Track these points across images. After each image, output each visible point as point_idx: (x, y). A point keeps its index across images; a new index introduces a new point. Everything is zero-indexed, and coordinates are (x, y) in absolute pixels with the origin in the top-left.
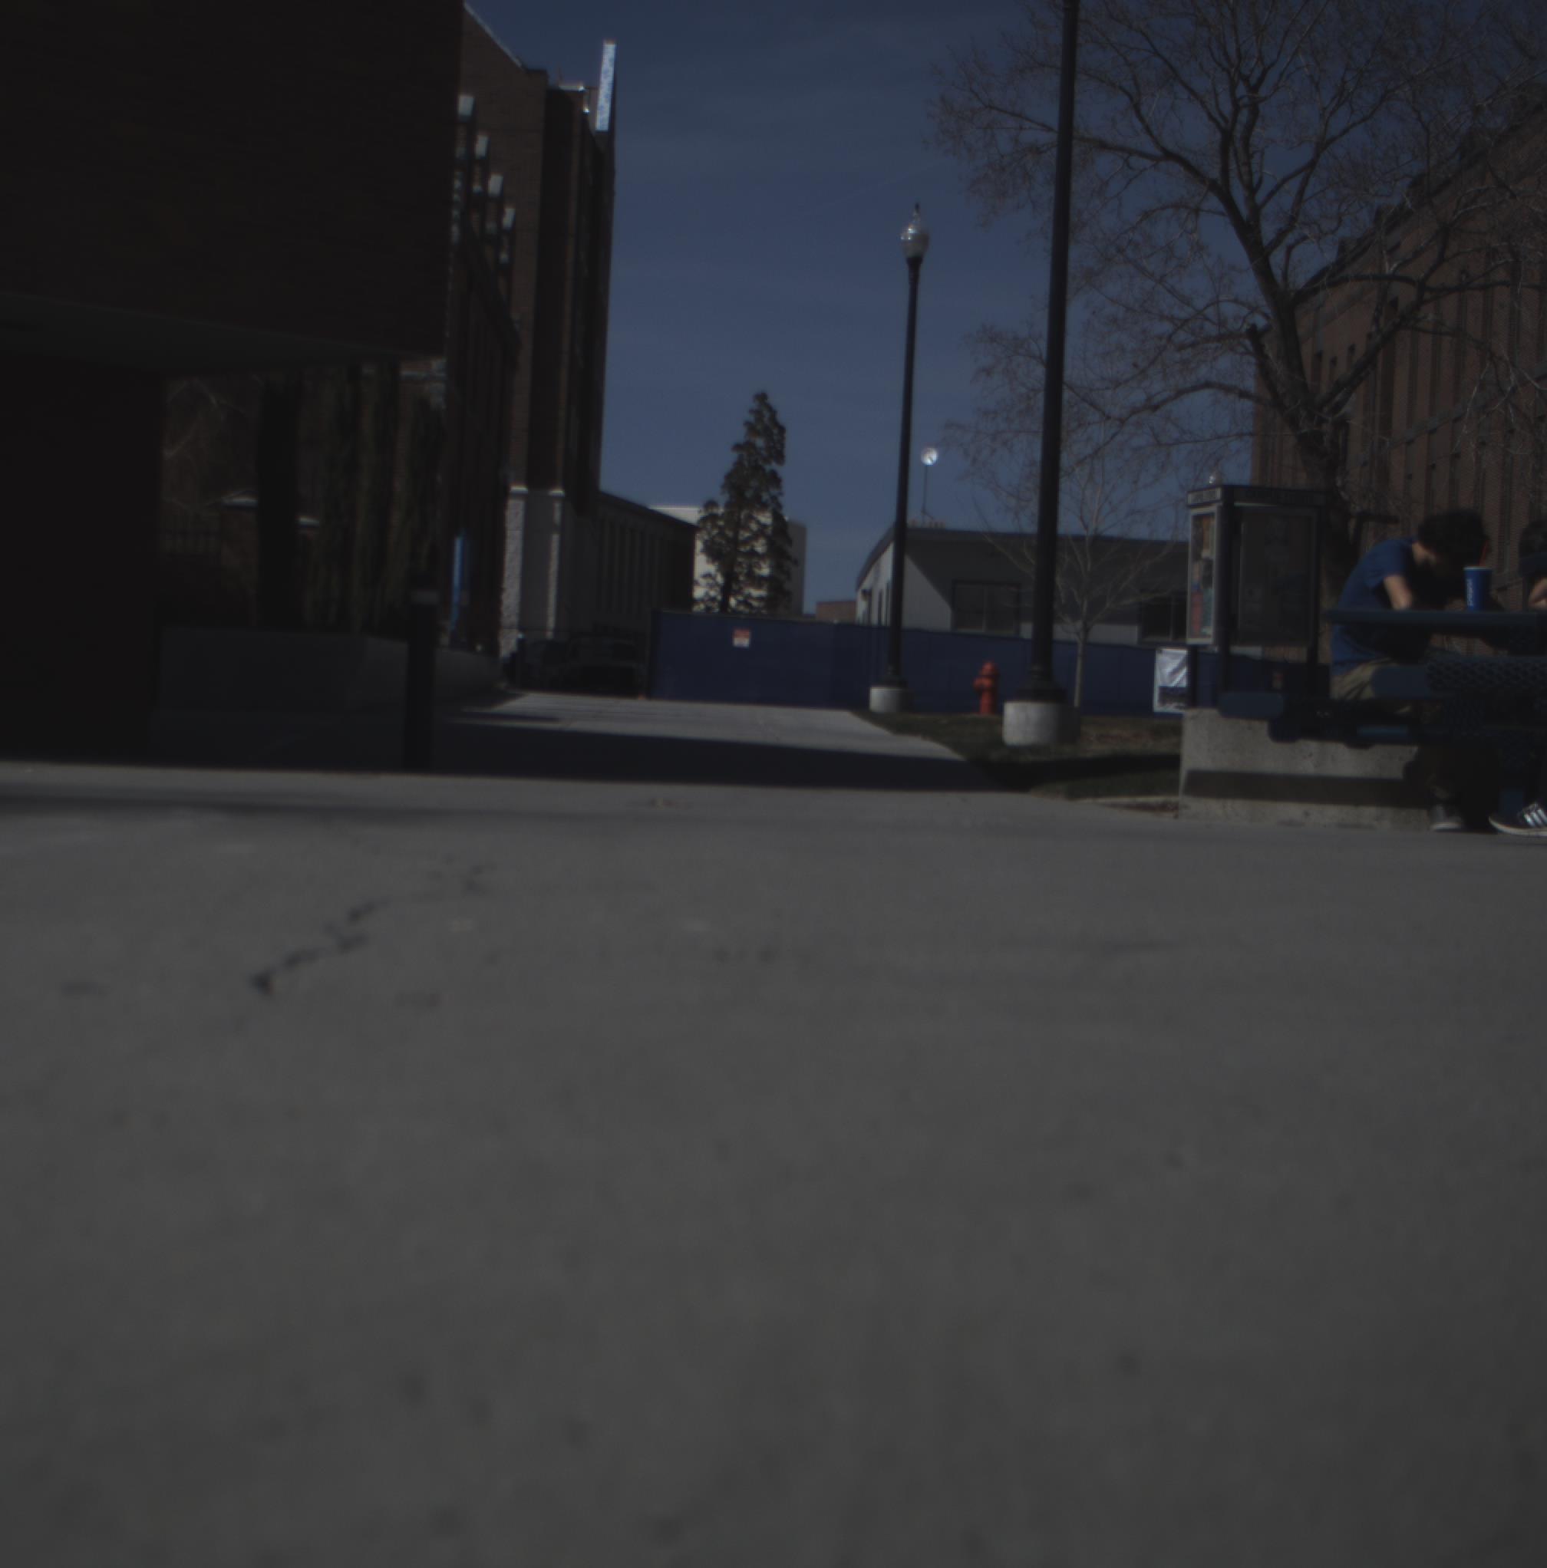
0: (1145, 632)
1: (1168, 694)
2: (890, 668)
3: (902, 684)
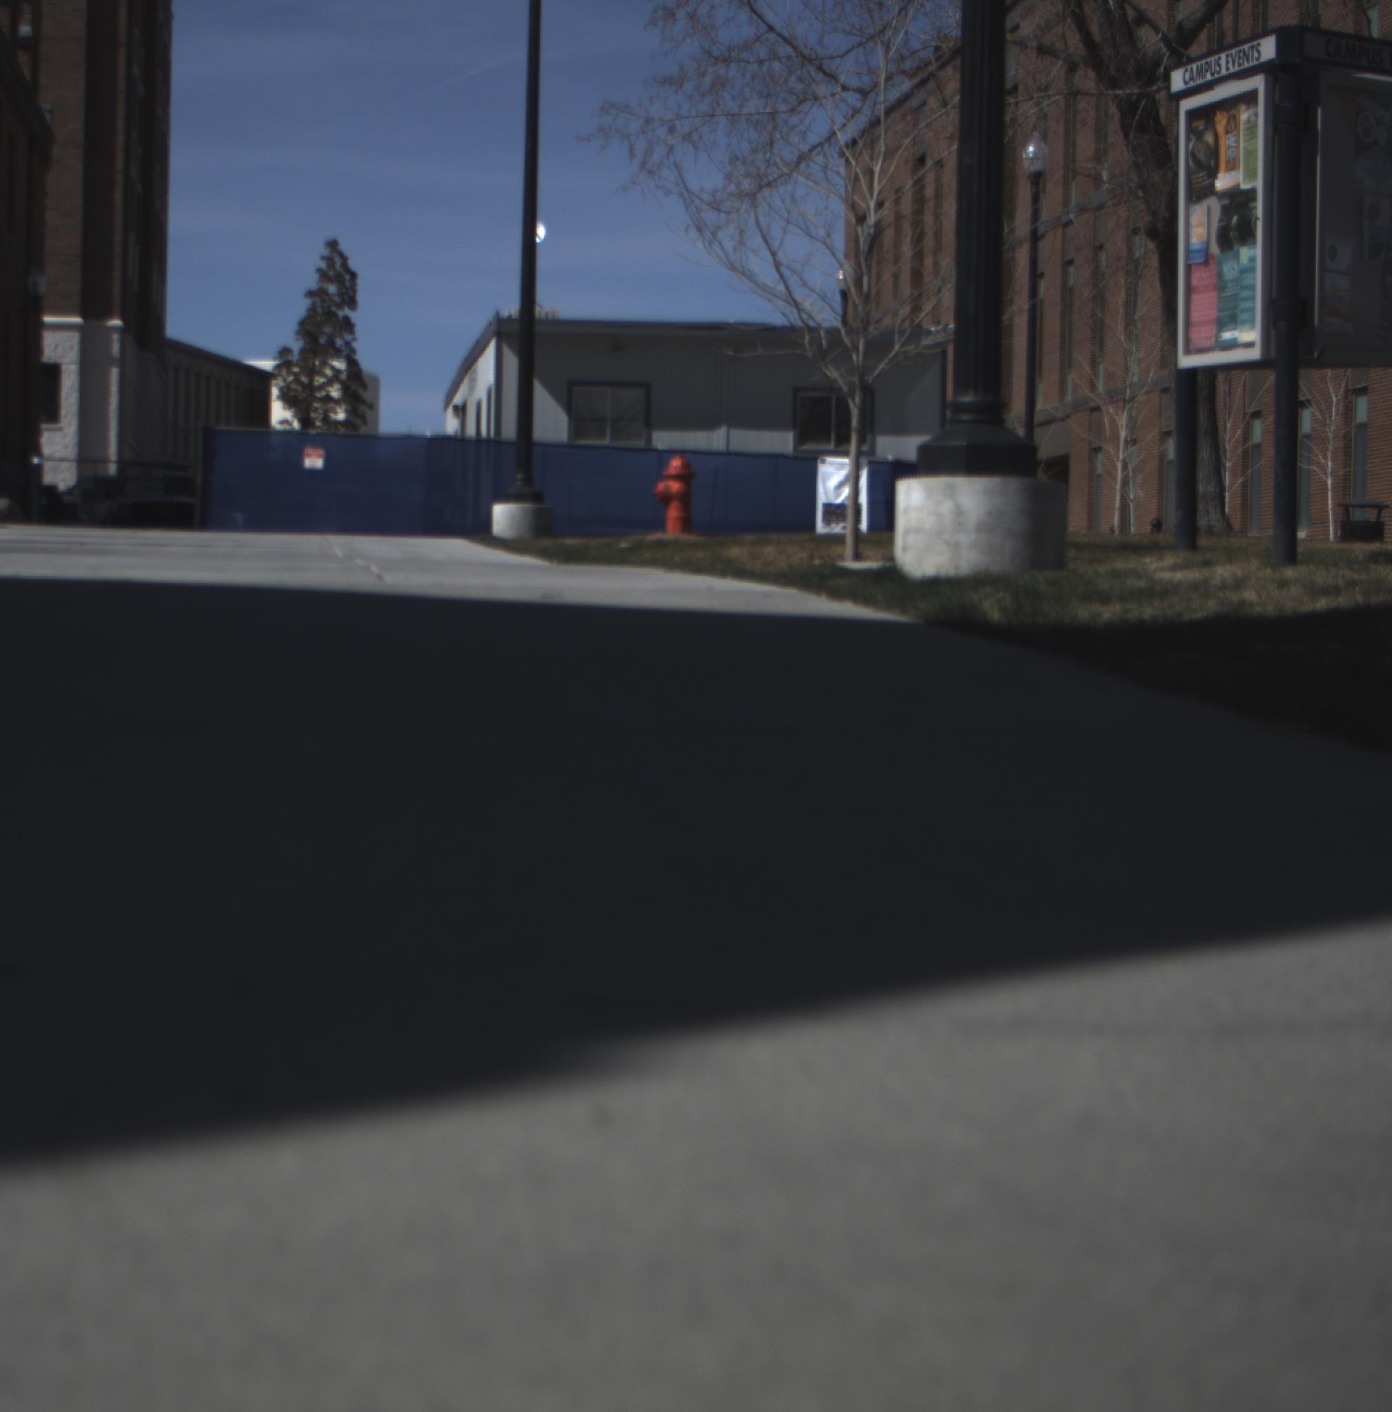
0: (801, 439)
1: (833, 512)
2: (519, 476)
3: (536, 497)
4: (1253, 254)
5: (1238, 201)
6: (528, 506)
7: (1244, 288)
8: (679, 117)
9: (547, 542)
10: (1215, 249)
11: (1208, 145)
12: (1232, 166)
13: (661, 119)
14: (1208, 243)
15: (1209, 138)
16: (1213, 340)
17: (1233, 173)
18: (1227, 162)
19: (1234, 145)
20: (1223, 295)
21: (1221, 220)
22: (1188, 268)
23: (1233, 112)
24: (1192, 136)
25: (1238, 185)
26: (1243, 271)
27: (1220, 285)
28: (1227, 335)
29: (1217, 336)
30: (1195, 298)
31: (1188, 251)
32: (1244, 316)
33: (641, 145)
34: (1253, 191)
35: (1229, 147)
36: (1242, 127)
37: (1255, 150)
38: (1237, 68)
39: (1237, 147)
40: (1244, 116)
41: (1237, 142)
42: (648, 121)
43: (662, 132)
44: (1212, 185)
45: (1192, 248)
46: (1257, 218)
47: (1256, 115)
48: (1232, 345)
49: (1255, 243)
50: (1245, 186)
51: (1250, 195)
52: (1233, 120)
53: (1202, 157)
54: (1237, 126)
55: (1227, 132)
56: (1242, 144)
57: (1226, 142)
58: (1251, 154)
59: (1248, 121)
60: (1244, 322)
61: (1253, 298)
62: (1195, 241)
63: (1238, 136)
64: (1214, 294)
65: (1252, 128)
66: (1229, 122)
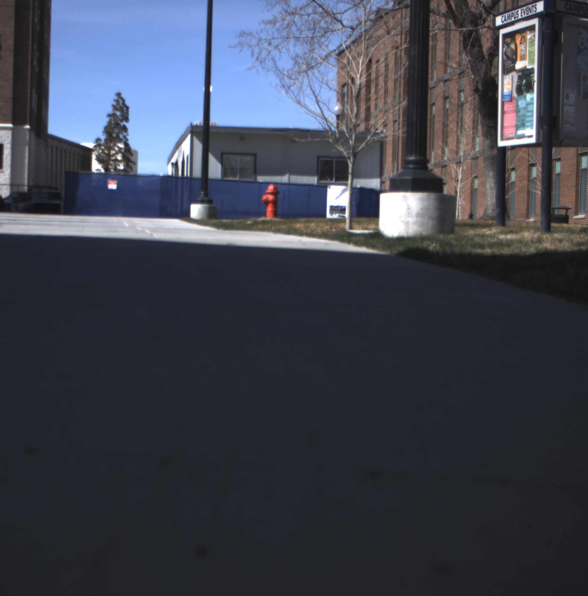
0: (320, 179)
1: (334, 209)
2: (202, 193)
3: (210, 202)
4: (532, 97)
5: (526, 73)
6: (206, 205)
7: (528, 111)
8: (274, 38)
9: (215, 221)
10: (515, 95)
11: (512, 49)
12: (523, 58)
13: (265, 39)
14: (512, 92)
15: (513, 46)
16: (514, 134)
17: (524, 61)
18: (521, 57)
19: (524, 49)
20: (518, 115)
21: (518, 82)
22: (503, 103)
23: (524, 34)
24: (505, 45)
25: (526, 67)
26: (528, 104)
27: (517, 110)
28: (520, 132)
29: (516, 133)
30: (506, 116)
31: (503, 96)
32: (528, 124)
33: (256, 50)
34: (533, 69)
35: (522, 50)
36: (528, 41)
37: (534, 51)
38: (526, 15)
39: (526, 50)
40: (529, 36)
41: (526, 48)
42: (260, 40)
43: (266, 45)
44: (514, 67)
45: (504, 94)
46: (534, 81)
47: (534, 36)
48: (522, 137)
49: (533, 92)
50: (529, 67)
51: (532, 71)
52: (524, 39)
53: (509, 54)
54: (525, 41)
55: (521, 43)
56: (528, 49)
57: (521, 48)
58: (532, 53)
59: (531, 39)
60: (528, 127)
61: (532, 116)
62: (506, 91)
63: (526, 45)
64: (514, 114)
65: (532, 41)
66: (522, 39)
